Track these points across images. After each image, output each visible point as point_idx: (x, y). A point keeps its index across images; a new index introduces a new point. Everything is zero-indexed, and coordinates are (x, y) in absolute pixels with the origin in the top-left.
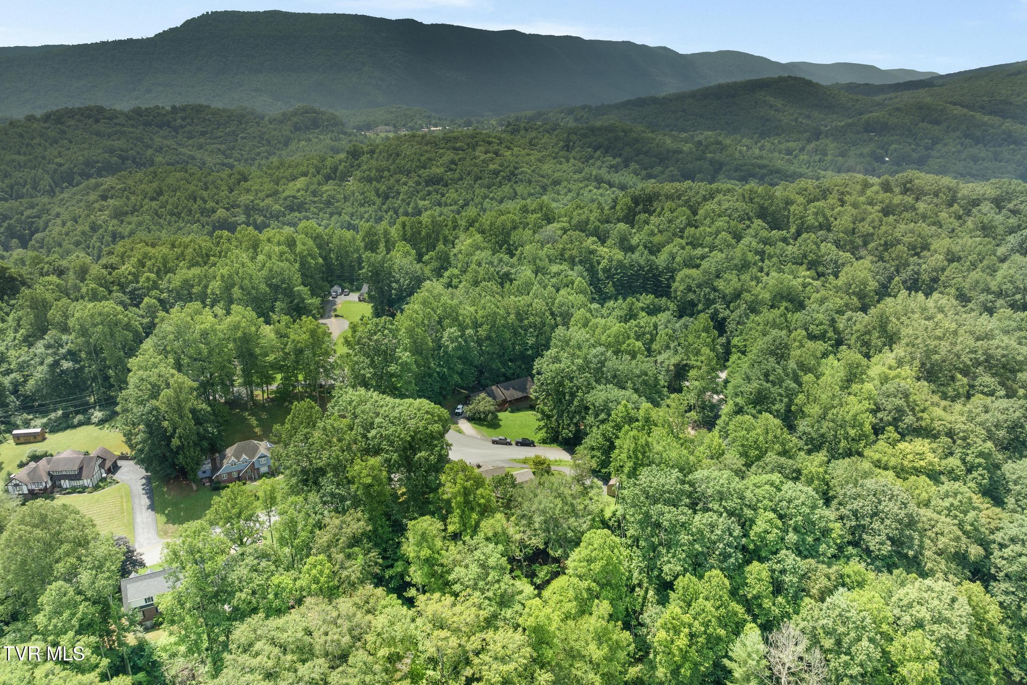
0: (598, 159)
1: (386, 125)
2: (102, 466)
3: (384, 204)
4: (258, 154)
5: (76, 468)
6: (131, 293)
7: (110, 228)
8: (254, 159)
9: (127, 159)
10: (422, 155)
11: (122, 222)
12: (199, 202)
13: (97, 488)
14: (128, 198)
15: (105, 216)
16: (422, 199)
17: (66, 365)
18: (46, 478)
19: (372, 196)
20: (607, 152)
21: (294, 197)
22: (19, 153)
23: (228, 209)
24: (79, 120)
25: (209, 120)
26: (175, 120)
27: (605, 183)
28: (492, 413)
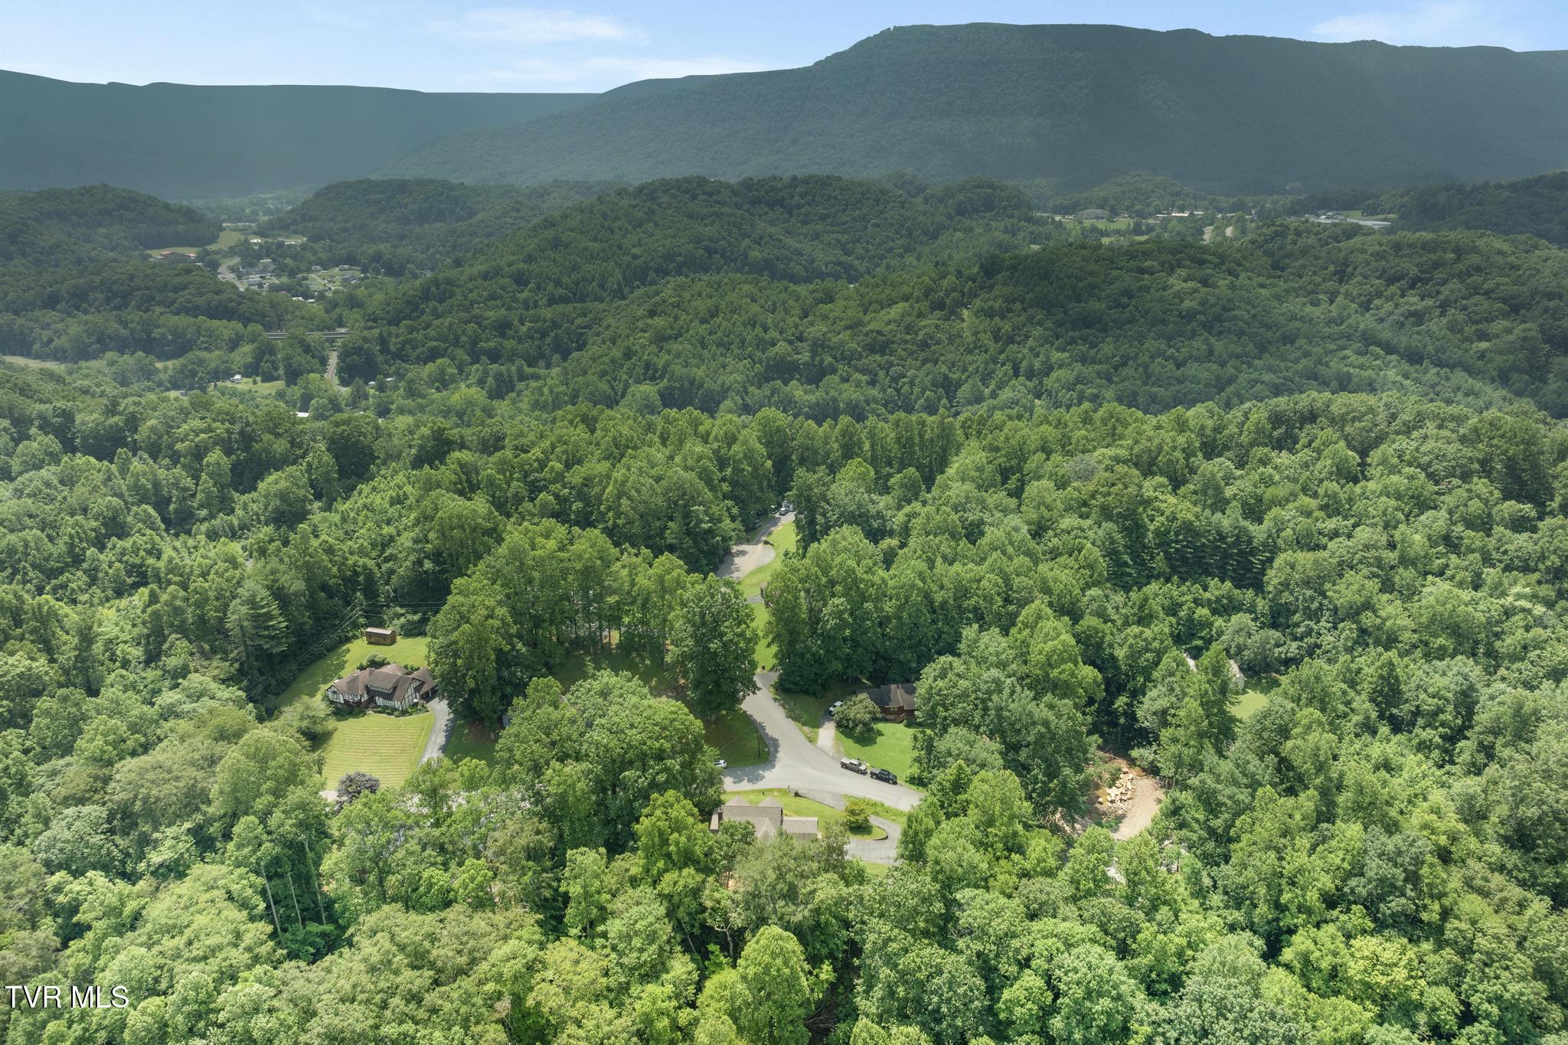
0: (1391, 298)
1: (1101, 207)
2: (417, 689)
3: (1002, 352)
4: (890, 250)
5: (389, 686)
6: (533, 483)
7: (645, 357)
8: (883, 257)
9: (716, 252)
10: (1081, 280)
11: (661, 349)
12: (758, 330)
13: (404, 713)
14: (676, 318)
15: (643, 339)
16: (1058, 350)
17: (428, 565)
18: (361, 690)
19: (986, 339)
20: (1412, 287)
21: (879, 333)
22: (595, 240)
23: (791, 343)
24: (674, 196)
25: (835, 198)
26: (792, 197)
27: (1379, 344)
28: (865, 724)
